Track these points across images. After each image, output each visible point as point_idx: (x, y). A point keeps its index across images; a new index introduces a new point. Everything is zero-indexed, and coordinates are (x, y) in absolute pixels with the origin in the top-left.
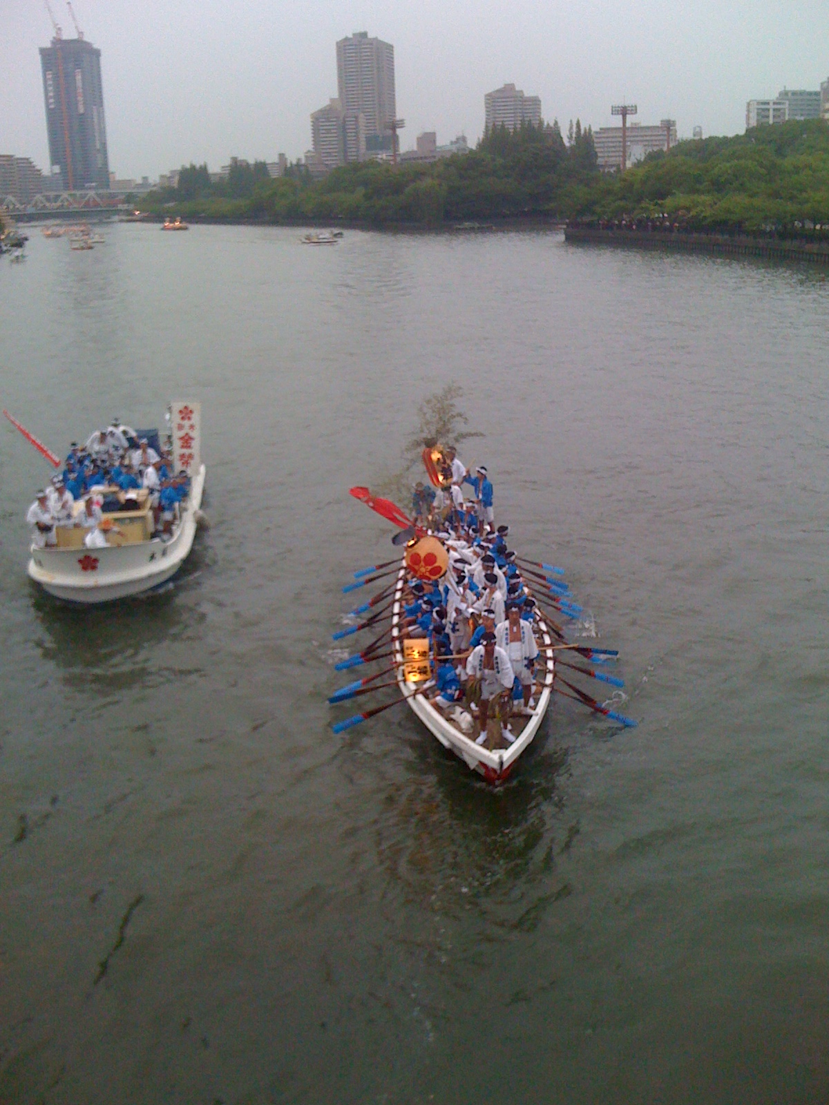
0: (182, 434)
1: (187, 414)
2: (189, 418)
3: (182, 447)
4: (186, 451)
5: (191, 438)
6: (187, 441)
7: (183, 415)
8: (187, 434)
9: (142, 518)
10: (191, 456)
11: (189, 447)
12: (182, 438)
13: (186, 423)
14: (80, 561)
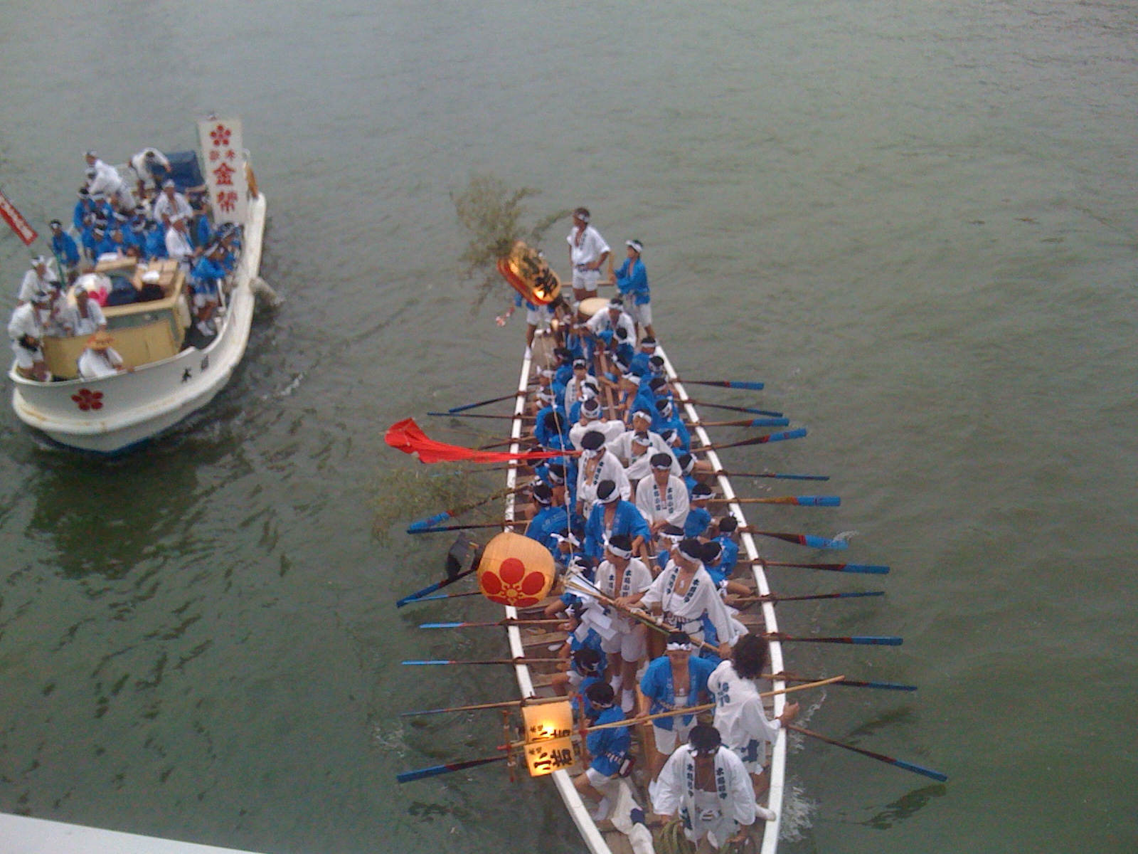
0: (217, 164)
1: (221, 136)
2: (226, 142)
3: (219, 183)
4: (226, 189)
5: (229, 170)
6: (224, 175)
7: (217, 138)
8: (224, 165)
9: (170, 312)
10: (233, 196)
11: (229, 183)
12: (216, 172)
13: (222, 149)
14: (75, 398)
